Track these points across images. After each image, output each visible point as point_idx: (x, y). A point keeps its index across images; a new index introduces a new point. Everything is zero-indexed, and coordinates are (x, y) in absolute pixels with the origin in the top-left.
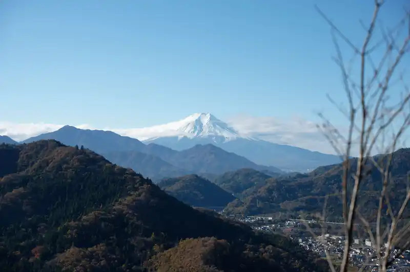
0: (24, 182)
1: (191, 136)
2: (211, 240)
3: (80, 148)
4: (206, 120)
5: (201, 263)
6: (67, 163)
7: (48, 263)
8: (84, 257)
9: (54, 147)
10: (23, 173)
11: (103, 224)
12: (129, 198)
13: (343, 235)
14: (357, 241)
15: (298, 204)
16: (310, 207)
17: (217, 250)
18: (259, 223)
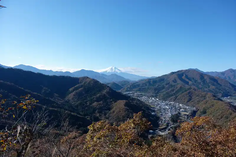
0: (82, 86)
1: (110, 72)
2: (125, 101)
4: (113, 68)
5: (124, 106)
6: (91, 82)
7: (91, 105)
8: (98, 104)
9: (87, 78)
10: (81, 84)
11: (101, 97)
12: (105, 91)
13: (147, 96)
14: (151, 98)
15: (137, 89)
16: (140, 90)
17: (126, 103)
18: (129, 94)
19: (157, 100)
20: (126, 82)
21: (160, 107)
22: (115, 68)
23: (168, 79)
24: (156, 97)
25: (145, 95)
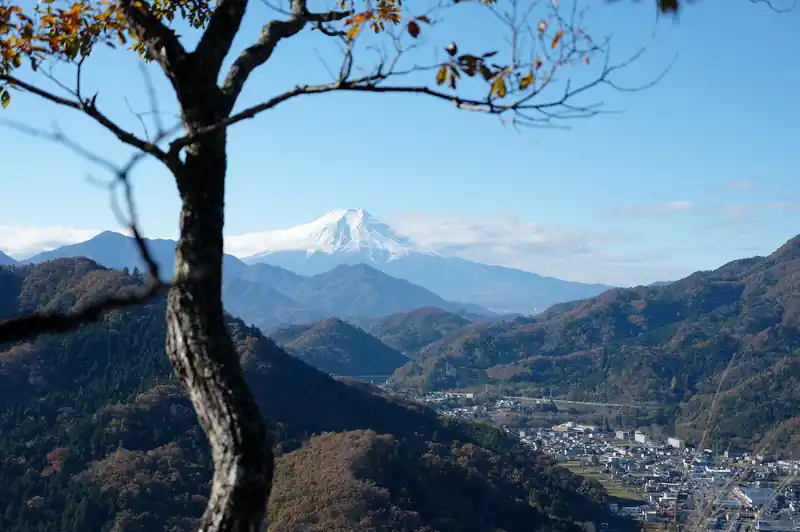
1: (329, 250)
2: (366, 436)
3: (131, 272)
4: (355, 222)
5: (348, 476)
7: (76, 478)
8: (141, 466)
11: (173, 408)
13: (596, 423)
14: (620, 435)
15: (519, 370)
16: (539, 376)
17: (375, 452)
18: (450, 405)
19: (670, 448)
20: (438, 320)
21: (681, 497)
22: (369, 223)
23: (771, 293)
24: (665, 423)
25: (575, 414)
